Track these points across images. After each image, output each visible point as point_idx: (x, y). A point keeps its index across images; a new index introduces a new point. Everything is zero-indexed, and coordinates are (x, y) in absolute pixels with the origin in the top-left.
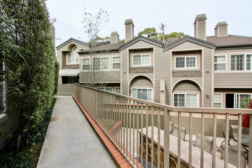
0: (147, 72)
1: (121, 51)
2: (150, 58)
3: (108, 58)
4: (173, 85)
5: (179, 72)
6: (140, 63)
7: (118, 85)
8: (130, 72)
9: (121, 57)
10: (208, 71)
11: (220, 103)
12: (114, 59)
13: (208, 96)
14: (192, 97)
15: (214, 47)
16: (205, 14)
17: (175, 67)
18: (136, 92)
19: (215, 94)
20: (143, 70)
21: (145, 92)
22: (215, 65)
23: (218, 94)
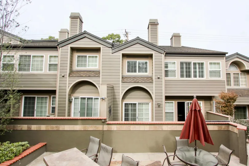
0: (92, 76)
1: (60, 48)
2: (98, 60)
3: (43, 56)
4: (122, 93)
5: (130, 77)
6: (85, 65)
7: (54, 92)
8: (71, 76)
9: (60, 57)
10: (159, 77)
11: (173, 113)
12: (52, 58)
13: (159, 104)
14: (144, 107)
15: (164, 52)
16: (157, 20)
17: (127, 72)
18: (79, 102)
19: (166, 102)
20: (88, 74)
21: (90, 101)
22: (166, 72)
23: (171, 102)
